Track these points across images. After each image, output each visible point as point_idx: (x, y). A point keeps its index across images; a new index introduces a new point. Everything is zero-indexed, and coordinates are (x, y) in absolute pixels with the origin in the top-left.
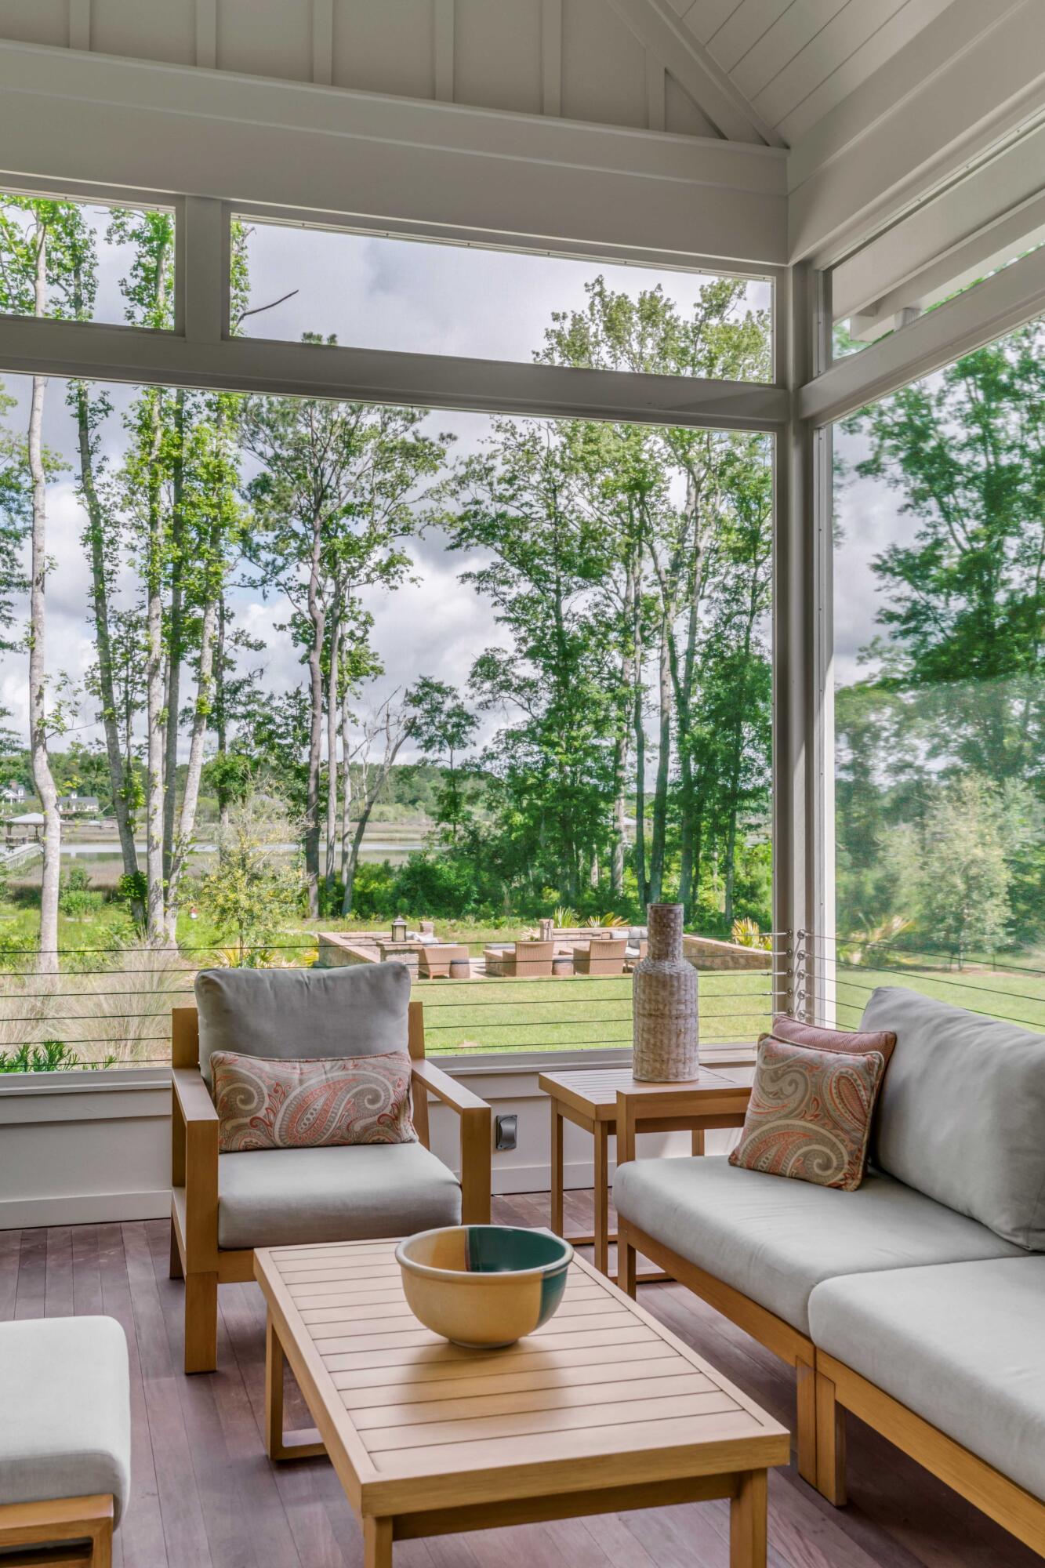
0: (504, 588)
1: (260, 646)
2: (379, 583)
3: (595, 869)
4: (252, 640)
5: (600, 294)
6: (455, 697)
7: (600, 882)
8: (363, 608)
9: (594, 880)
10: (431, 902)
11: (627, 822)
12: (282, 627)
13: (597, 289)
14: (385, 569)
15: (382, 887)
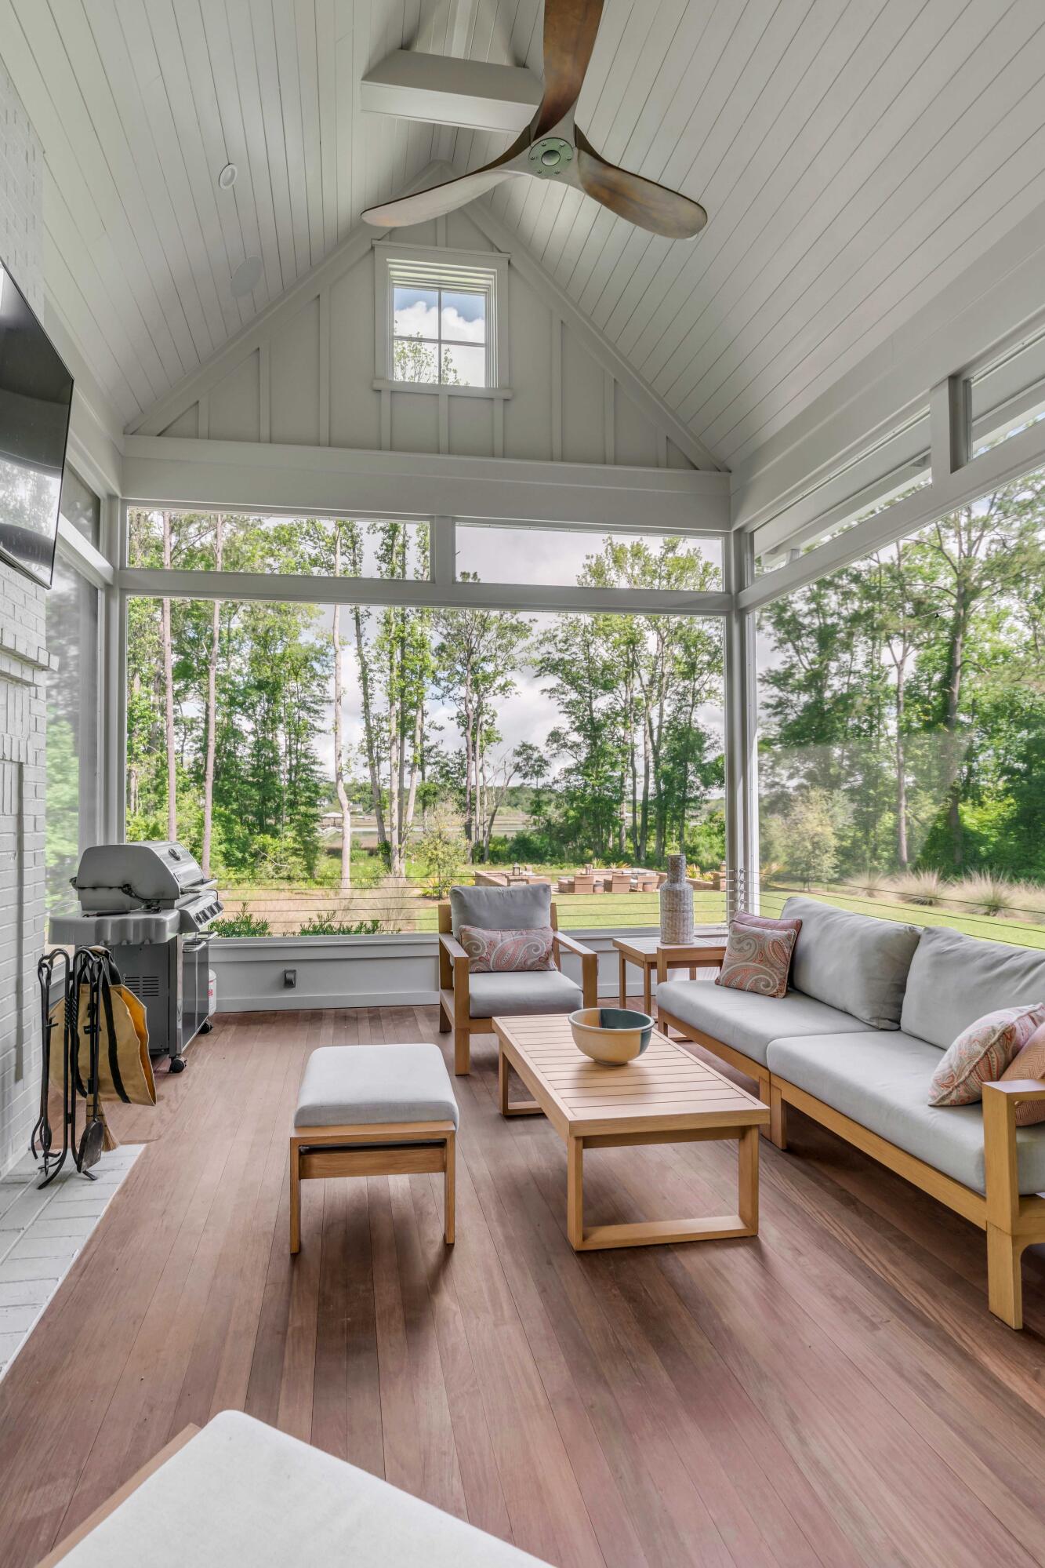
0: (564, 696)
1: (441, 728)
2: (500, 695)
3: (611, 839)
4: (438, 725)
5: (611, 544)
6: (539, 752)
7: (615, 845)
8: (492, 708)
9: (611, 844)
10: (529, 856)
11: (628, 815)
12: (452, 719)
13: (609, 542)
14: (503, 688)
15: (503, 848)
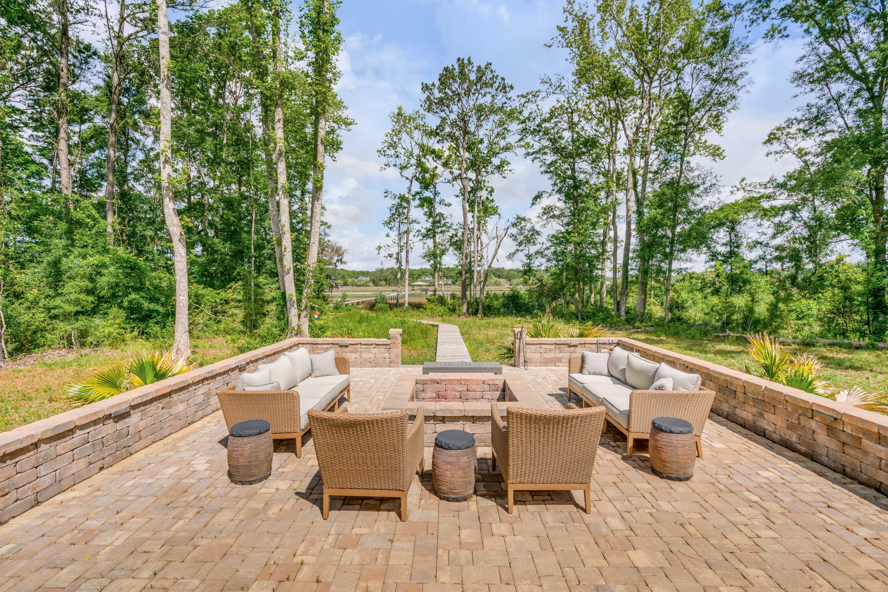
1: (450, 205)
2: (497, 174)
3: (593, 296)
4: (446, 203)
6: (531, 223)
7: (595, 302)
8: (490, 185)
9: (592, 300)
10: (516, 310)
11: (609, 274)
12: (457, 196)
14: (499, 168)
15: (496, 303)
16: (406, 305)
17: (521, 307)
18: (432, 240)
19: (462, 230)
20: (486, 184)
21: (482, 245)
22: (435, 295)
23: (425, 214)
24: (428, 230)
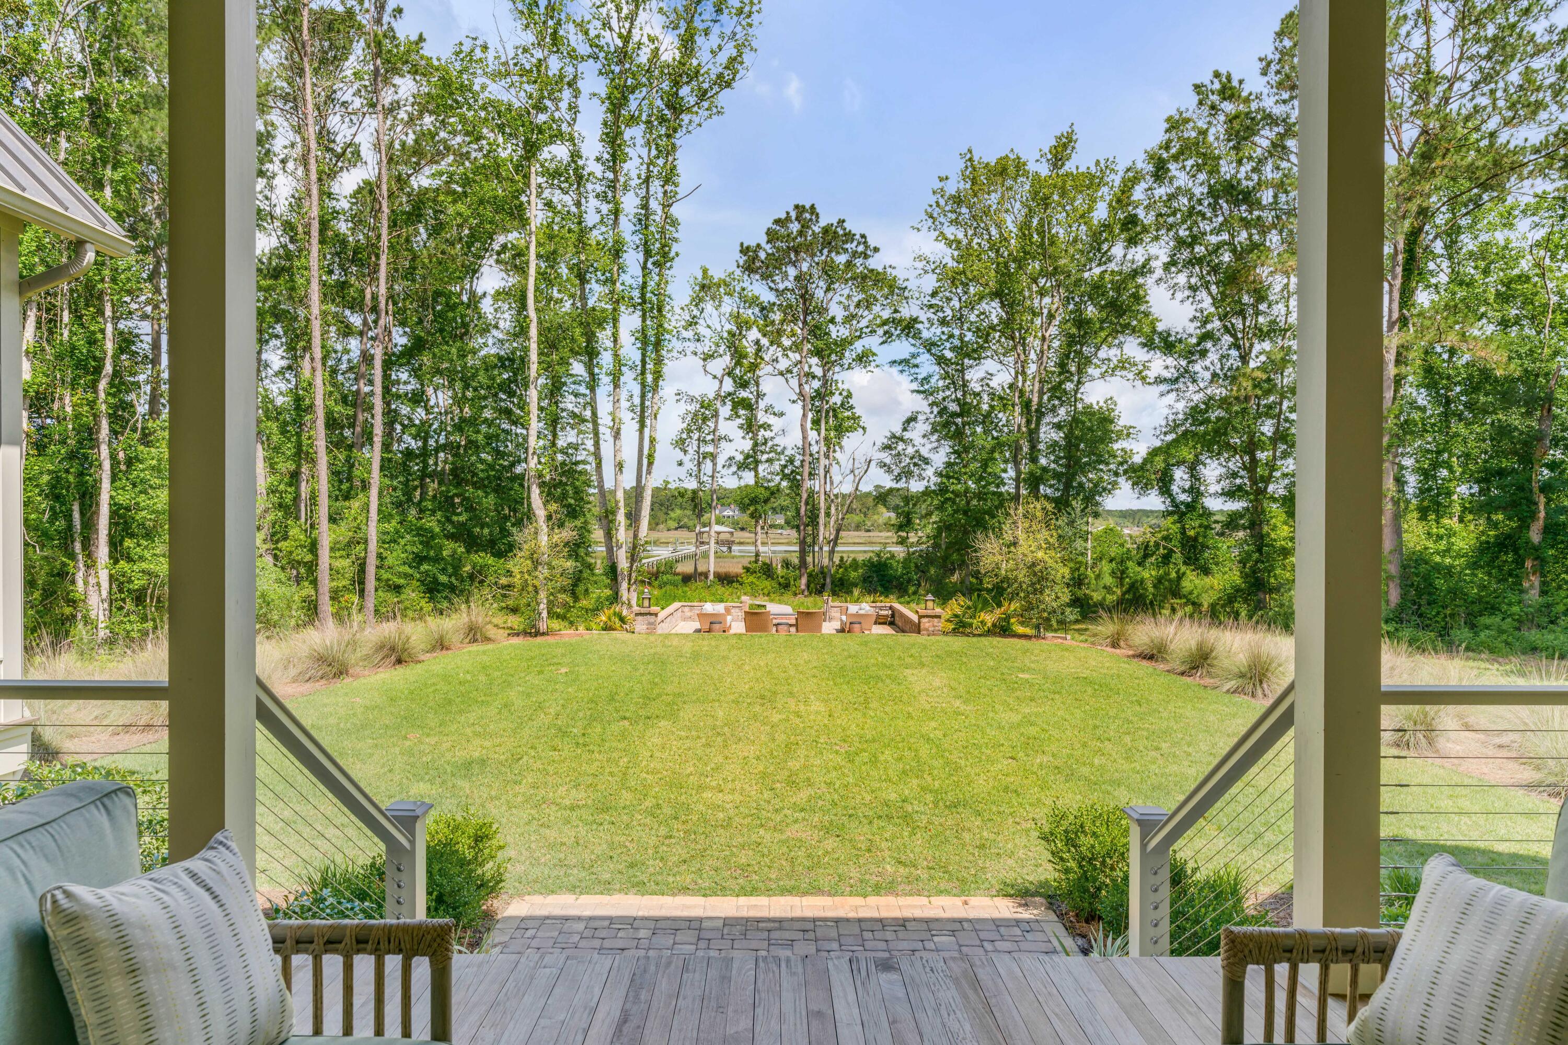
0: (916, 370)
1: (782, 414)
2: (857, 369)
4: (776, 410)
5: (970, 160)
6: (914, 446)
8: (846, 387)
10: (882, 586)
12: (794, 402)
13: (968, 156)
14: (861, 358)
15: (853, 574)
16: (711, 577)
17: (890, 582)
18: (753, 473)
19: (801, 458)
20: (840, 385)
21: (832, 483)
22: (756, 561)
23: (741, 427)
24: (747, 457)
